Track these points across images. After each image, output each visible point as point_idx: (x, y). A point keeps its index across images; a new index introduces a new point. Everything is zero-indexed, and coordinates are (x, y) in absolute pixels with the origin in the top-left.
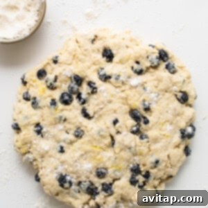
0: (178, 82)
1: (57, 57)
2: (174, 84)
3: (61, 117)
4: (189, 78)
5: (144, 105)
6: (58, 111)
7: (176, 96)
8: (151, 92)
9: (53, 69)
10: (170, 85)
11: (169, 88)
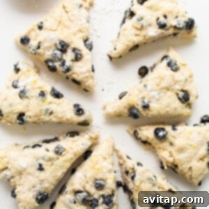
0: (180, 81)
1: (42, 23)
2: (176, 82)
3: (47, 110)
4: (191, 76)
5: (143, 102)
6: (46, 103)
7: (177, 94)
8: (152, 90)
9: (37, 36)
10: (173, 83)
11: (171, 86)
